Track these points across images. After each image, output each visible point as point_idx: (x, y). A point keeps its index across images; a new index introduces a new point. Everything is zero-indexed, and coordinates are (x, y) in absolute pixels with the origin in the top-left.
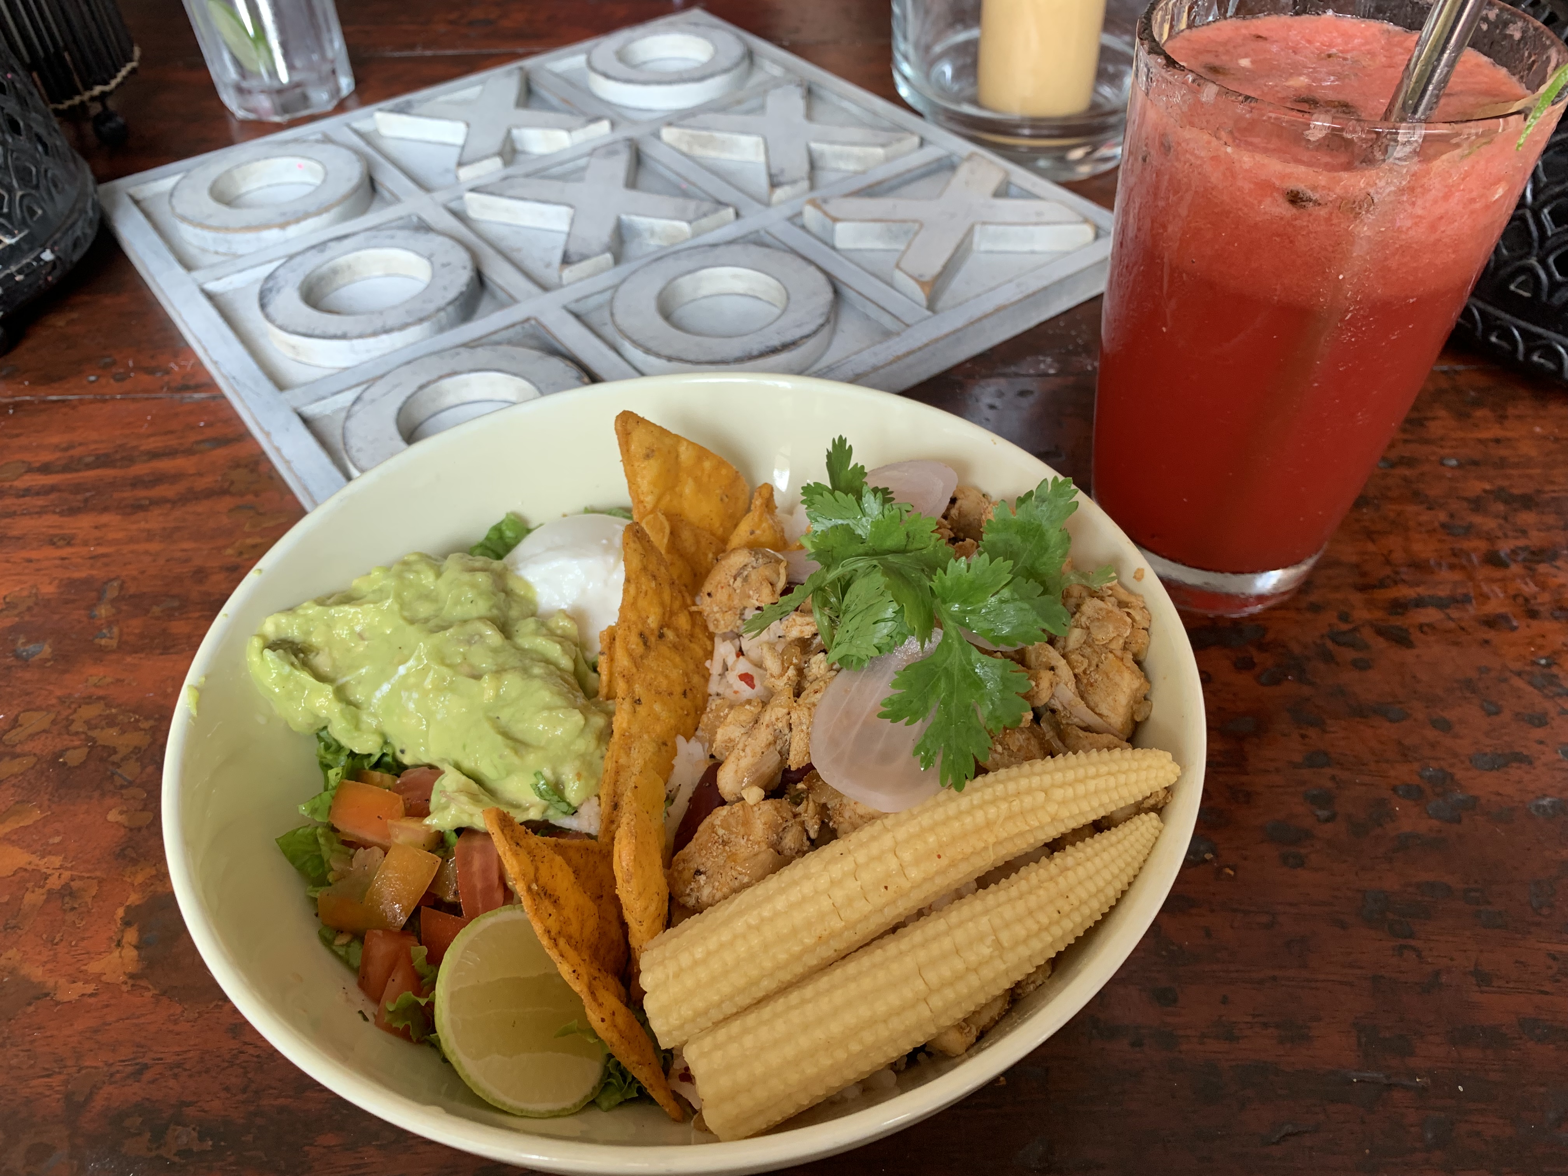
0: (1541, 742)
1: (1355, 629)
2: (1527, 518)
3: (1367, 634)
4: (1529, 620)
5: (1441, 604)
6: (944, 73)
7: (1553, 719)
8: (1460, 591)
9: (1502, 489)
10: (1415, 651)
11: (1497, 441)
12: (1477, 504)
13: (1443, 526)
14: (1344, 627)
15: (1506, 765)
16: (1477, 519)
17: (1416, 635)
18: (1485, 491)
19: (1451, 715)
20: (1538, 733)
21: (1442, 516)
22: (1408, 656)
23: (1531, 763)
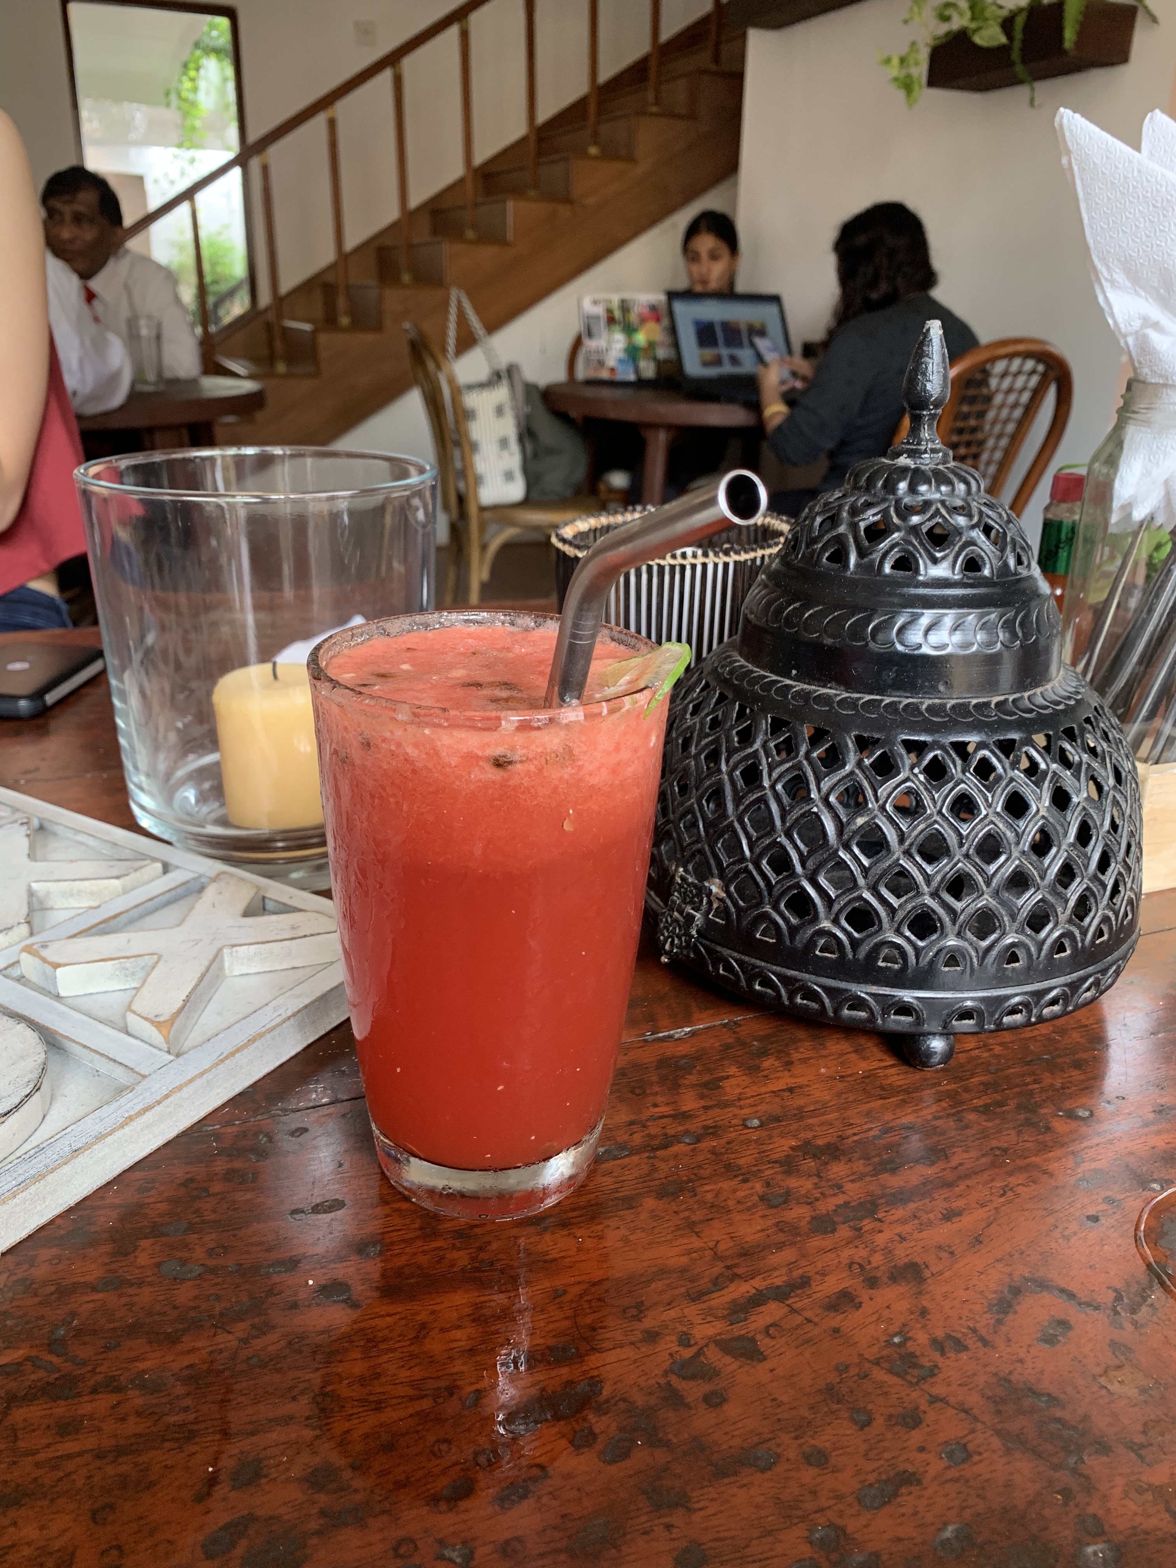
0: (922, 1449)
1: (700, 1353)
2: (838, 1170)
3: (713, 1356)
4: (872, 1291)
5: (781, 1294)
6: (186, 798)
7: (925, 1412)
8: (796, 1273)
9: (807, 1143)
10: (768, 1365)
11: (791, 1090)
12: (788, 1166)
13: (762, 1198)
14: (687, 1353)
15: (895, 1495)
16: (792, 1183)
17: (764, 1343)
18: (793, 1148)
19: (824, 1441)
20: (917, 1437)
21: (759, 1187)
22: (761, 1372)
23: (919, 1482)
